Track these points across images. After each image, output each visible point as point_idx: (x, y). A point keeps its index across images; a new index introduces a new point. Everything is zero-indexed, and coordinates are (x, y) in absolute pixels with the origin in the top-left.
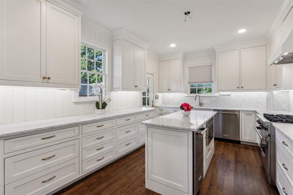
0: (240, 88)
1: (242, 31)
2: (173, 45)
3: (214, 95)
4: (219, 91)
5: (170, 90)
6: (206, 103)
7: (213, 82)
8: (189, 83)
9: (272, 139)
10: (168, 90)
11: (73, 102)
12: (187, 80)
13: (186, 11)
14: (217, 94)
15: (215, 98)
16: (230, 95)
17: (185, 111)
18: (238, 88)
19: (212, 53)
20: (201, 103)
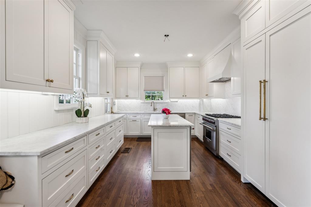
0: (184, 96)
1: (190, 55)
2: (137, 55)
3: (165, 101)
4: (170, 98)
5: (128, 96)
6: (159, 108)
7: (164, 91)
8: (144, 91)
9: (217, 128)
10: (126, 96)
11: (55, 110)
12: (143, 88)
13: (167, 35)
14: (168, 101)
15: (166, 104)
16: (177, 102)
17: (167, 114)
18: (183, 96)
19: (165, 67)
20: (155, 108)
